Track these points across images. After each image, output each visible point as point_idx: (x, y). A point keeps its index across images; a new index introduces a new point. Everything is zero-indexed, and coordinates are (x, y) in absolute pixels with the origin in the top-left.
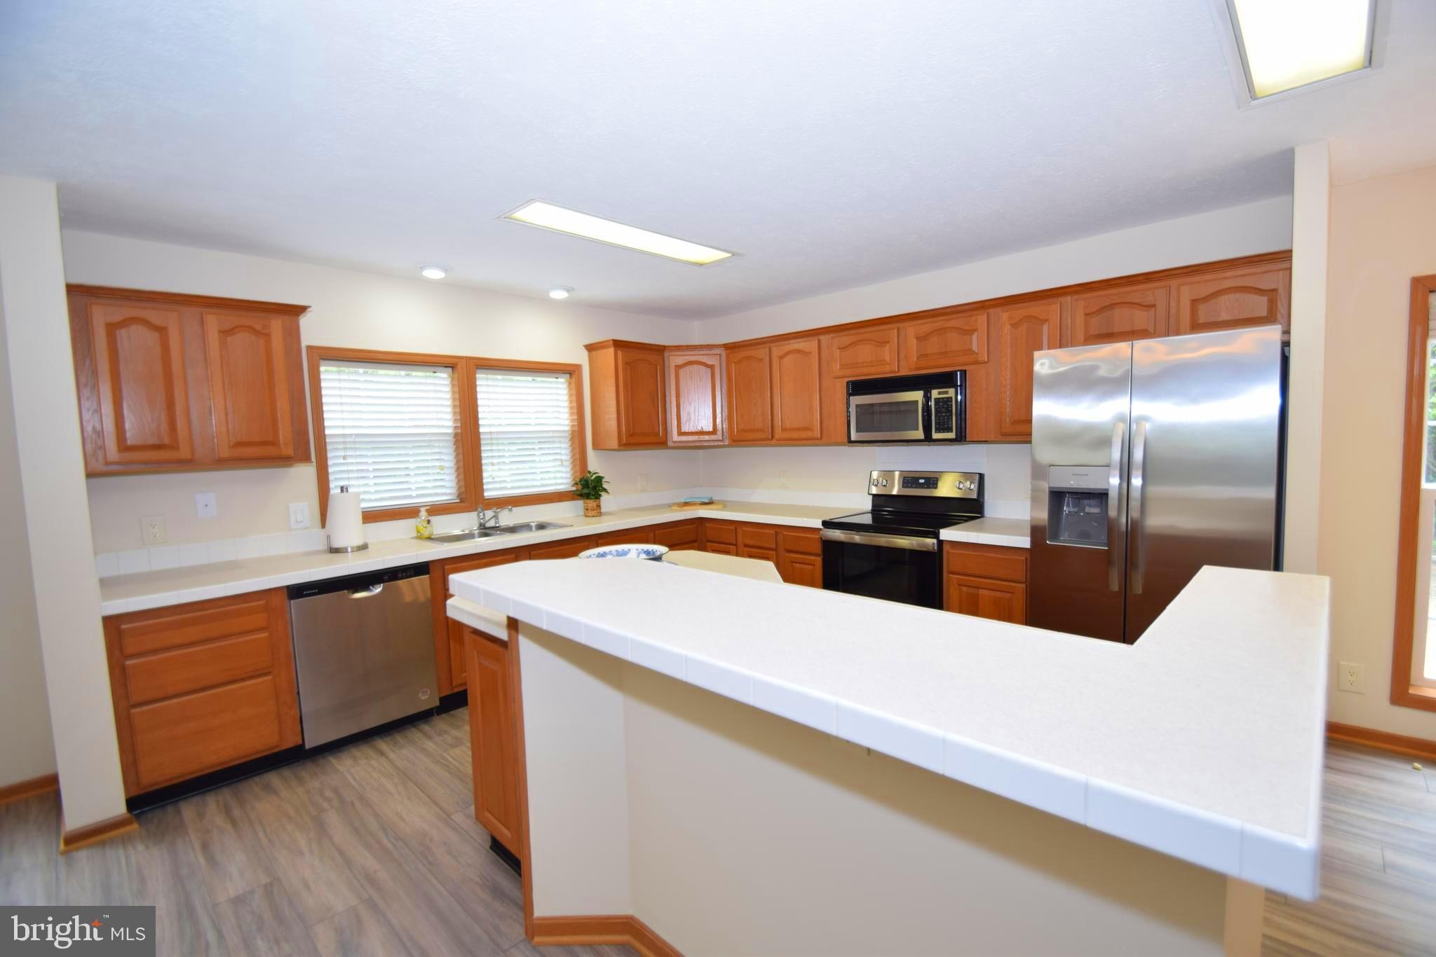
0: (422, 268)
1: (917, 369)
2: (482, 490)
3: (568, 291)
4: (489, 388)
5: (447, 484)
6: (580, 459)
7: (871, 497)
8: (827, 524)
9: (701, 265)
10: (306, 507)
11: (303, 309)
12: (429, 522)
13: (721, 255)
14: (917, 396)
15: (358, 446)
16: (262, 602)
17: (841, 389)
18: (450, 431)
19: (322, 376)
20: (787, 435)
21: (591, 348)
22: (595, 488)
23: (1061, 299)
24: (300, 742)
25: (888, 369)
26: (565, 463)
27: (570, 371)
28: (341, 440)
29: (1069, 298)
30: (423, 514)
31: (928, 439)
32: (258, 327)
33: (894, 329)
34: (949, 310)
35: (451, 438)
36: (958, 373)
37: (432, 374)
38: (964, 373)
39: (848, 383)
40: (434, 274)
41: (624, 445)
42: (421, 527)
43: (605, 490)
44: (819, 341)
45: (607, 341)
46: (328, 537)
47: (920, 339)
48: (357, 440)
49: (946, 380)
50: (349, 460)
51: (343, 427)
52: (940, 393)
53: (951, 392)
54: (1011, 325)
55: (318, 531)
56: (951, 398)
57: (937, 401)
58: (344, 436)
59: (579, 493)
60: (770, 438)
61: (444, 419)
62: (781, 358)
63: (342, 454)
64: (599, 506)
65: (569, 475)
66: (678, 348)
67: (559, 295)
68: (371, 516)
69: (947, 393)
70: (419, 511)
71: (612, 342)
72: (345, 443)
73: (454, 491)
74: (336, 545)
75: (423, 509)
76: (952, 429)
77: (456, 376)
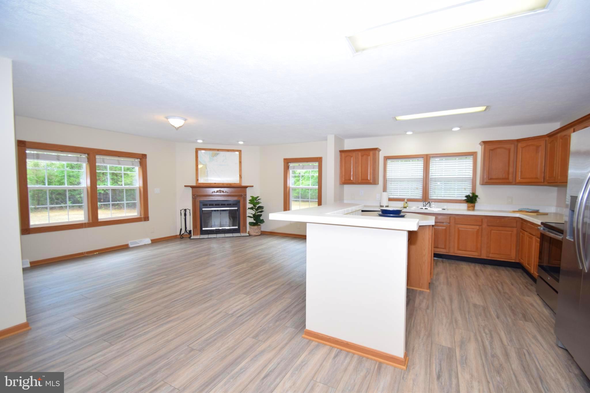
0: (406, 132)
2: (428, 196)
3: (459, 128)
4: (434, 163)
5: (420, 193)
6: (473, 188)
8: (543, 224)
10: (379, 196)
12: (406, 203)
13: (482, 108)
19: (388, 163)
21: (482, 144)
22: (472, 199)
27: (473, 154)
30: (406, 200)
35: (422, 179)
37: (419, 160)
40: (410, 133)
41: (485, 183)
46: (380, 203)
48: (395, 179)
50: (392, 185)
51: (391, 176)
61: (420, 174)
63: (390, 183)
64: (474, 206)
67: (456, 129)
68: (390, 200)
73: (422, 195)
74: (382, 205)
75: (406, 199)
77: (424, 160)
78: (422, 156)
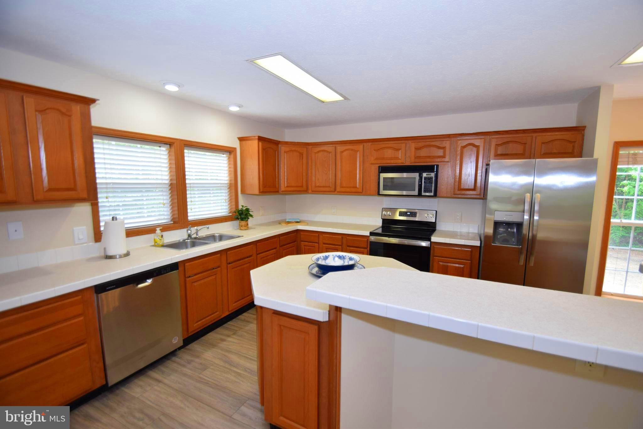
0: (165, 84)
1: (415, 163)
2: (187, 216)
3: (239, 107)
4: (191, 159)
5: (165, 213)
6: (234, 198)
7: (381, 220)
8: (372, 234)
9: (323, 102)
10: (84, 230)
11: (93, 101)
12: (162, 236)
13: (338, 98)
14: (416, 175)
15: (117, 190)
16: (79, 298)
17: (375, 169)
18: (167, 182)
19: (95, 146)
20: (343, 190)
21: (241, 139)
22: (246, 215)
24: (104, 383)
25: (400, 161)
26: (226, 201)
27: (229, 151)
28: (105, 186)
31: (420, 195)
32: (64, 110)
33: (404, 143)
34: (432, 137)
35: (167, 186)
36: (435, 166)
37: (158, 148)
38: (438, 166)
39: (379, 167)
40: (171, 88)
41: (263, 192)
42: (157, 240)
43: (251, 216)
44: (364, 146)
45: (254, 137)
46: (105, 249)
47: (417, 149)
48: (113, 186)
49: (430, 169)
50: (110, 200)
51: (106, 178)
52: (427, 175)
53: (432, 174)
55: (92, 243)
57: (425, 178)
58: (106, 184)
60: (334, 191)
62: (342, 152)
63: (105, 195)
64: (247, 224)
65: (227, 207)
66: (287, 143)
67: (234, 109)
69: (430, 175)
70: (156, 230)
71: (257, 137)
72: (107, 188)
74: (110, 253)
76: (432, 191)
77: (173, 149)
78: (170, 140)
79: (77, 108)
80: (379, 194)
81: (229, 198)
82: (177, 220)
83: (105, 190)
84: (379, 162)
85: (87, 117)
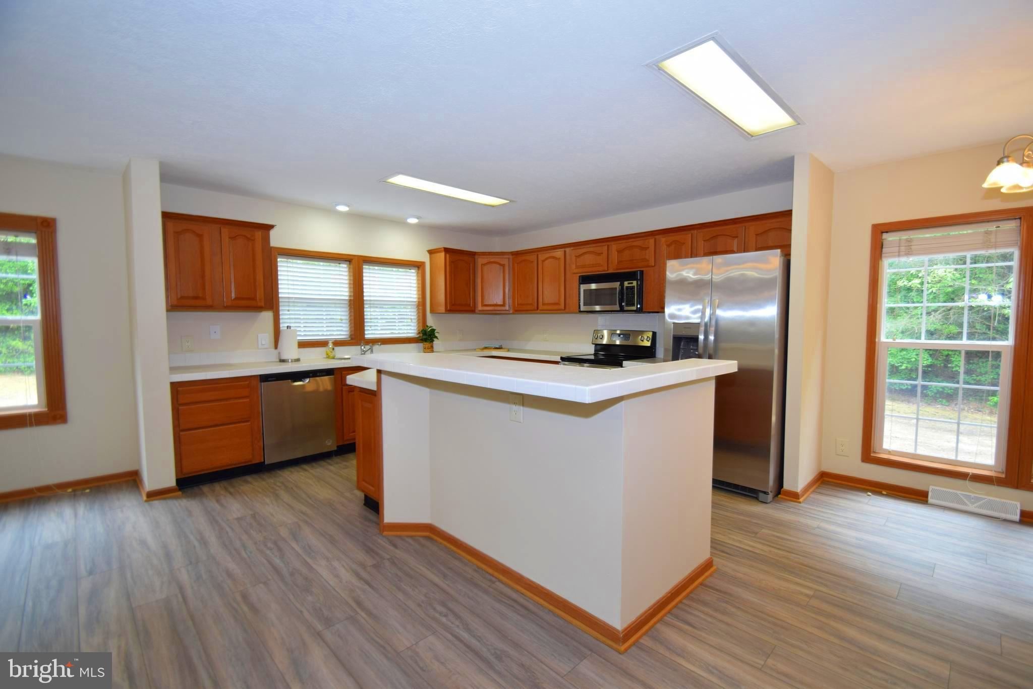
0: (337, 205)
1: (617, 269)
2: (364, 334)
3: (418, 218)
4: (370, 275)
5: (344, 329)
6: (422, 318)
7: (594, 345)
8: (563, 359)
9: (493, 206)
10: (266, 337)
11: (272, 227)
12: (333, 349)
13: (505, 201)
14: (617, 285)
15: (295, 304)
16: (247, 383)
17: (576, 279)
18: (347, 298)
19: (279, 264)
20: (546, 307)
21: (431, 252)
22: (430, 335)
23: (692, 232)
24: (263, 461)
25: (601, 269)
26: (413, 321)
27: (418, 266)
28: (286, 300)
29: (696, 231)
30: (331, 345)
31: (622, 310)
32: (249, 236)
33: (605, 245)
34: (634, 236)
35: (347, 302)
36: (639, 272)
37: (338, 265)
38: (642, 272)
39: (579, 276)
40: (342, 208)
41: (449, 311)
42: (329, 352)
43: (436, 337)
44: (565, 251)
45: (440, 248)
46: (279, 353)
47: (620, 252)
48: (295, 301)
49: (631, 276)
50: (291, 312)
51: (289, 293)
52: (629, 283)
53: (635, 283)
54: (667, 245)
55: (273, 350)
56: (634, 286)
57: (627, 287)
58: (289, 298)
59: (421, 338)
60: (536, 309)
62: (543, 261)
63: (287, 308)
64: (432, 347)
65: (415, 328)
66: (484, 254)
67: (413, 221)
68: (303, 345)
69: (632, 283)
70: (328, 343)
71: (443, 249)
72: (289, 302)
73: (348, 333)
74: (284, 357)
75: (330, 342)
76: (634, 304)
77: (351, 266)
78: (349, 257)
79: (259, 234)
80: (580, 312)
81: (418, 317)
82: (353, 337)
83: (287, 304)
84: (580, 270)
85: (267, 239)
